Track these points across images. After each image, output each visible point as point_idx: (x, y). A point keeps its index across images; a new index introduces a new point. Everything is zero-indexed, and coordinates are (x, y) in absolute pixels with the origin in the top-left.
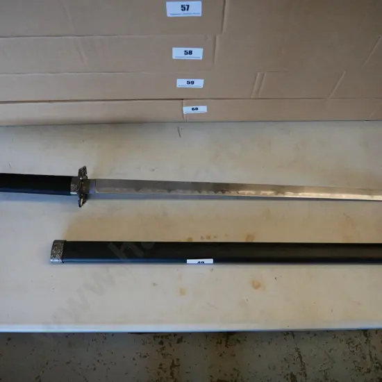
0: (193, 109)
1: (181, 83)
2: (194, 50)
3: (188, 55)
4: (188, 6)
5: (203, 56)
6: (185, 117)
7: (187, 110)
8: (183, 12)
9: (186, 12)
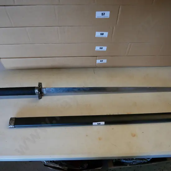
0: (101, 61)
1: (97, 48)
2: (104, 33)
3: (102, 35)
4: (104, 13)
5: (108, 36)
6: (97, 64)
7: (98, 61)
8: (102, 16)
9: (103, 16)
